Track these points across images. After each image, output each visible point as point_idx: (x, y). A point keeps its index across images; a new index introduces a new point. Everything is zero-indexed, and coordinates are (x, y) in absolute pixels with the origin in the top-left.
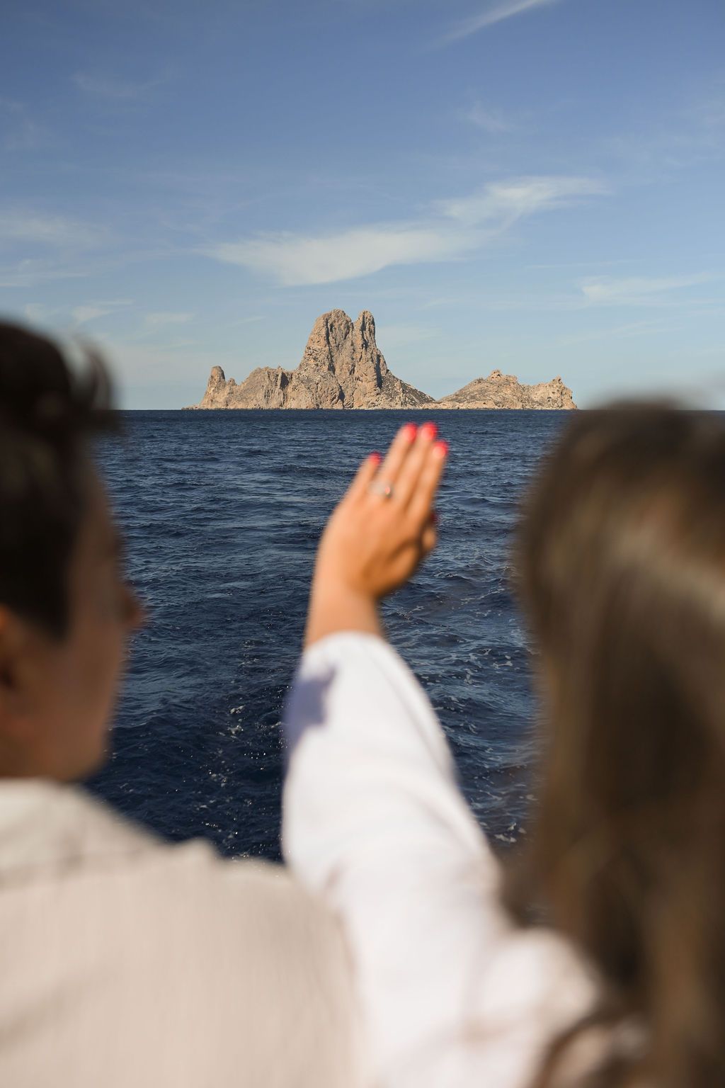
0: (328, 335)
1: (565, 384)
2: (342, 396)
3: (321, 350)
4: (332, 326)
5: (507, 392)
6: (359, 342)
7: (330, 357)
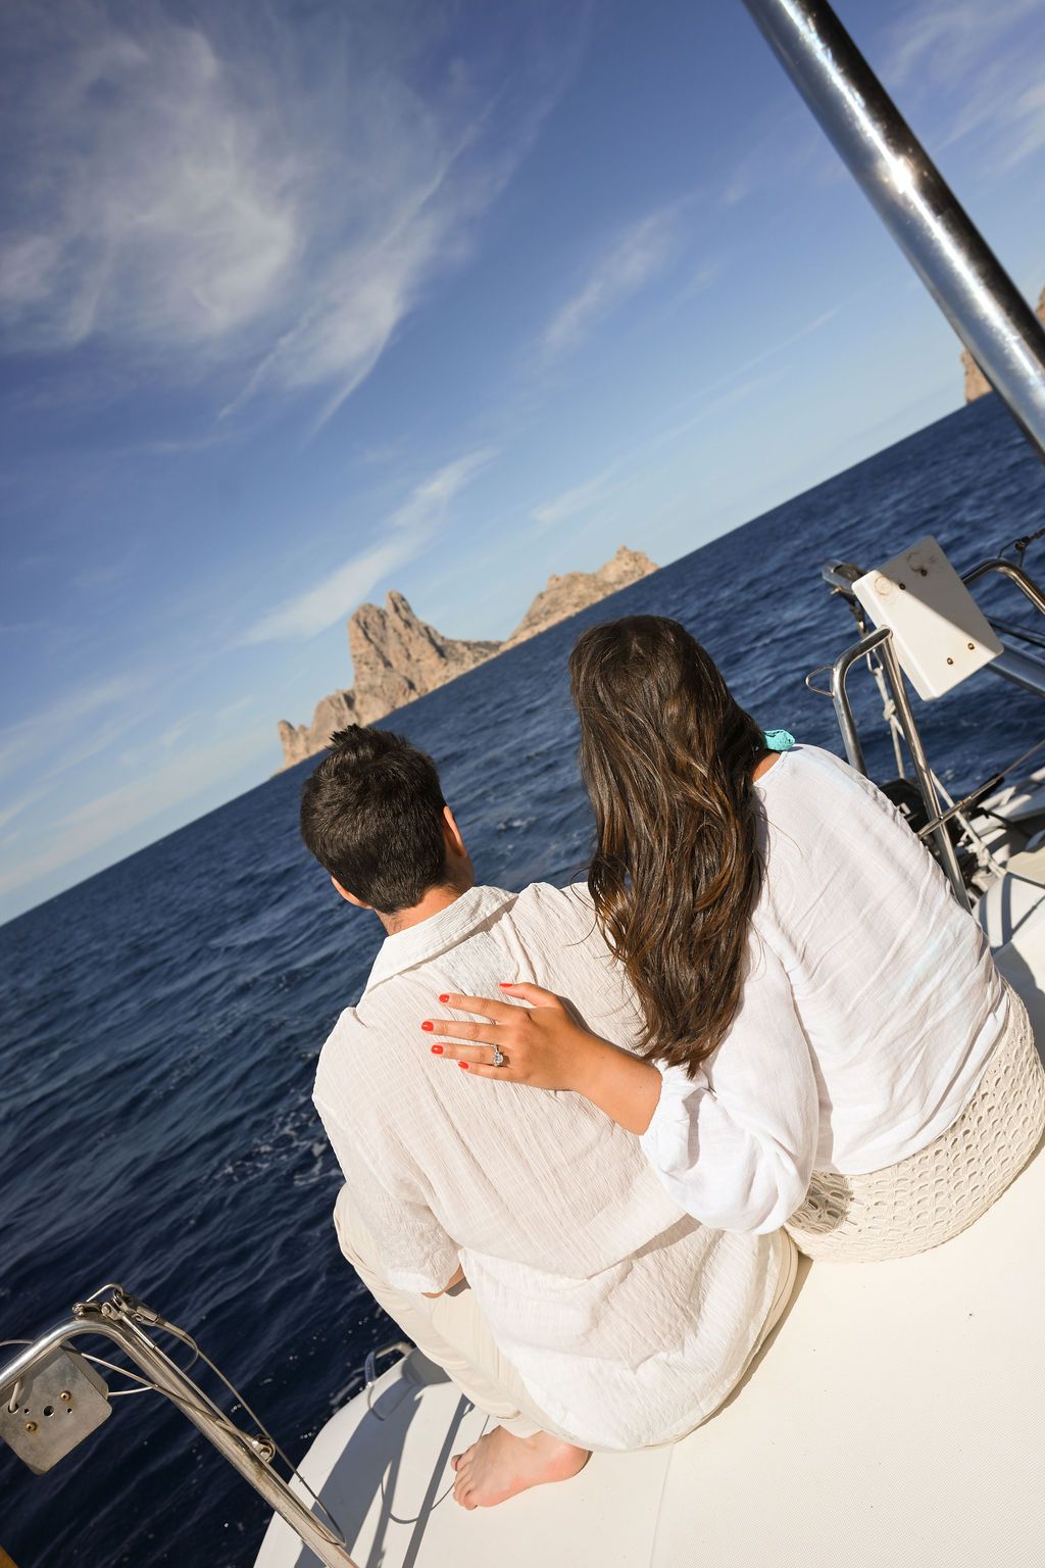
0: (366, 634)
1: (633, 548)
2: (412, 686)
3: (367, 652)
4: (365, 623)
5: (580, 589)
6: (400, 625)
7: (380, 654)
